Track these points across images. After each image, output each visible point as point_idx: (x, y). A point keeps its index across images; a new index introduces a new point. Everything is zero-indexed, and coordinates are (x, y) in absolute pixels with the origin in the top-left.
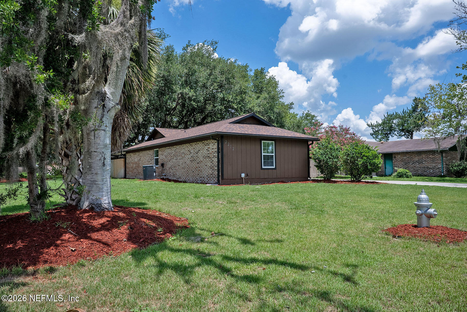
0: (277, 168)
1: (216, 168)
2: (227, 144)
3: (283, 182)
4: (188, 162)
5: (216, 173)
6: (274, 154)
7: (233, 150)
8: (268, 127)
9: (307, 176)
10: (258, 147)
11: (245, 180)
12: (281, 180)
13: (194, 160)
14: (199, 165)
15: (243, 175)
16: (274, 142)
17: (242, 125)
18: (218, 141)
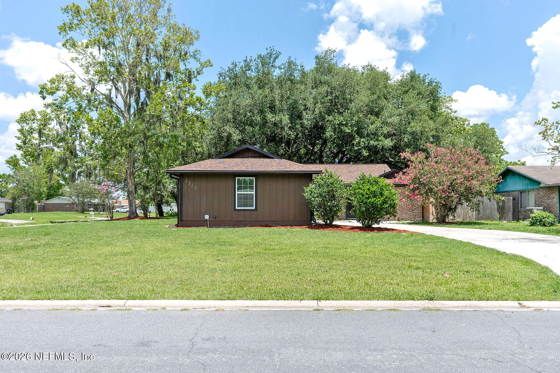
0: (259, 209)
2: (188, 183)
3: (266, 226)
6: (254, 193)
7: (195, 189)
9: (309, 219)
10: (231, 184)
11: (210, 222)
12: (264, 224)
15: (207, 217)
16: (254, 178)
18: (178, 180)
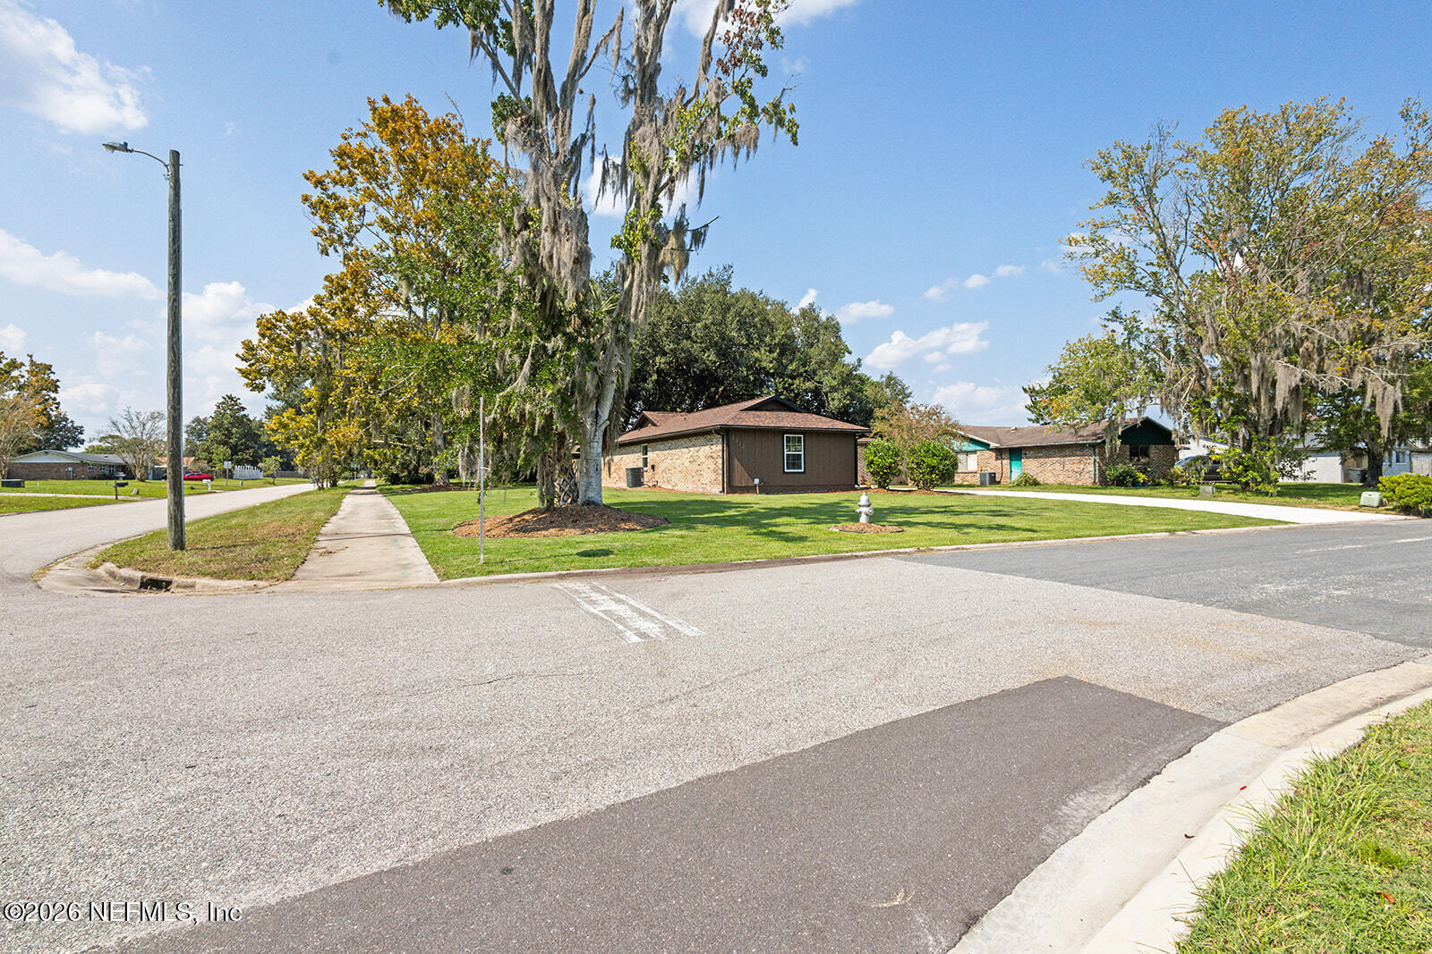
0: (807, 472)
1: (721, 472)
2: (738, 442)
4: (687, 464)
5: (721, 478)
6: (802, 453)
7: (743, 447)
8: (797, 414)
9: (853, 483)
10: (779, 443)
11: (760, 487)
12: (812, 488)
13: (694, 461)
14: (700, 468)
15: (756, 481)
16: (802, 436)
17: (758, 413)
18: (723, 436)
